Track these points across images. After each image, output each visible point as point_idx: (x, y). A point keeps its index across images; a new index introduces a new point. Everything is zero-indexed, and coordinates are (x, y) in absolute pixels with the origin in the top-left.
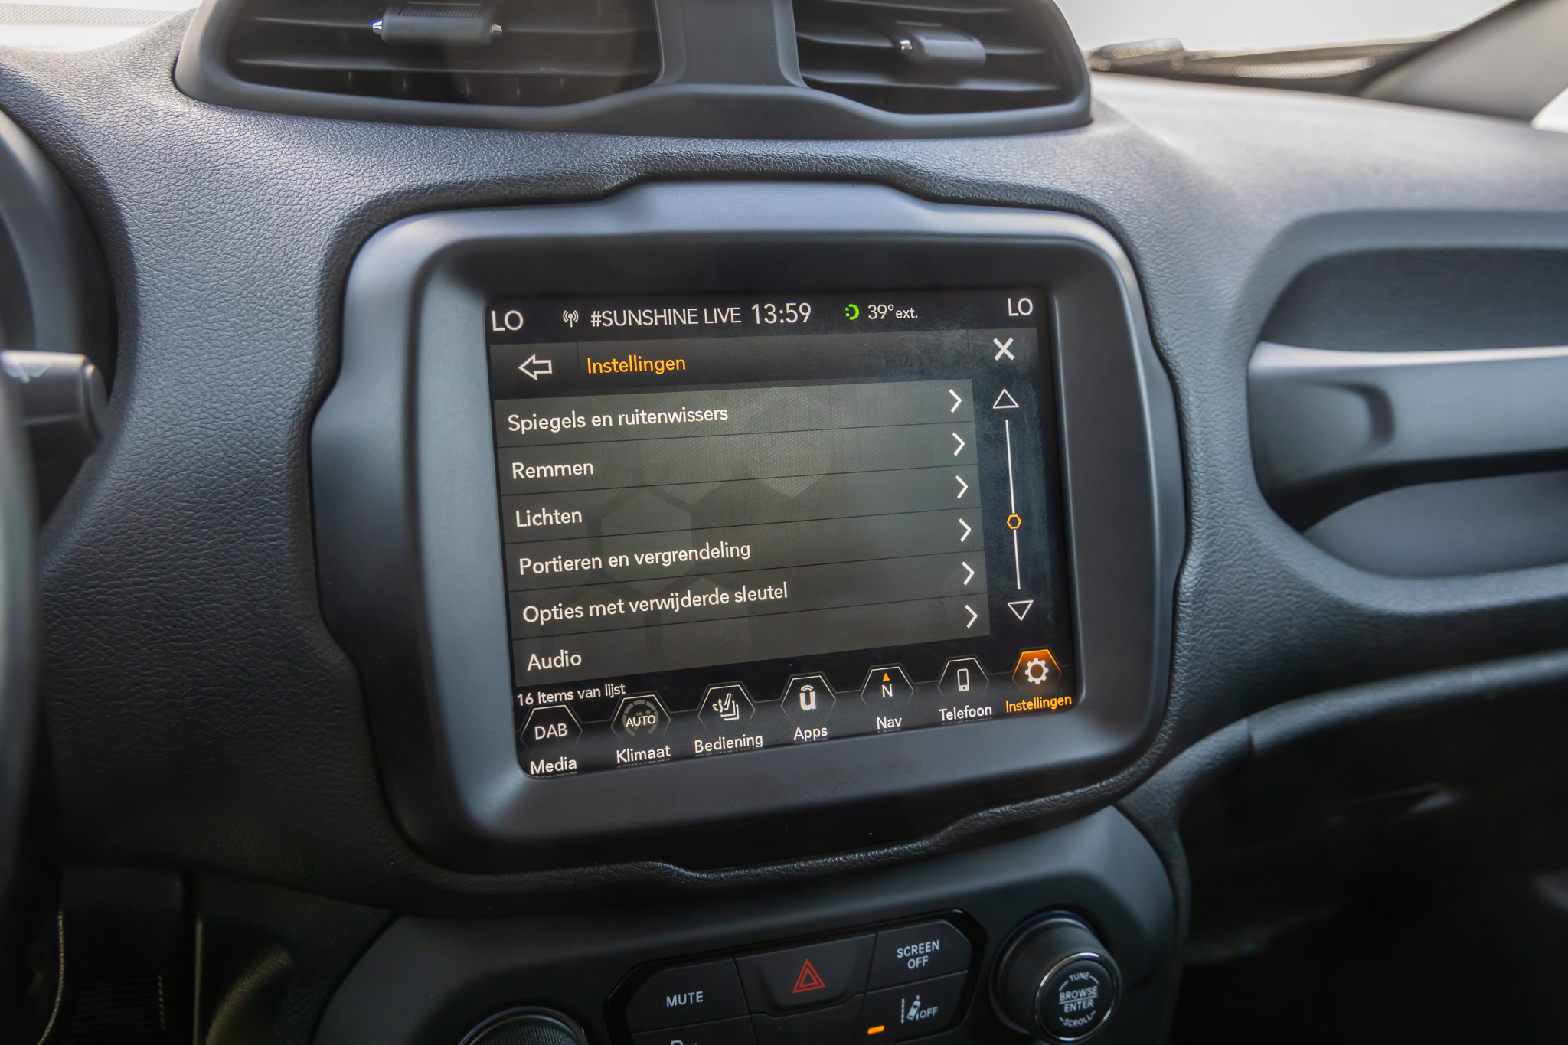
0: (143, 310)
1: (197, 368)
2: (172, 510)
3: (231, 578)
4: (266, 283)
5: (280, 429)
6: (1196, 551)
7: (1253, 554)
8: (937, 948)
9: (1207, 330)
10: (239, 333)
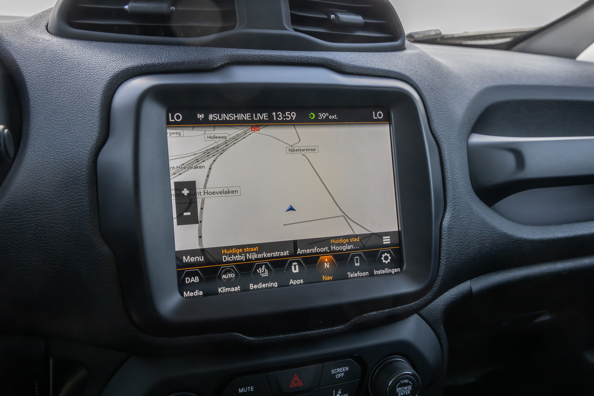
0: (32, 114)
1: (52, 136)
2: (42, 192)
3: (64, 218)
4: (80, 102)
5: (84, 159)
6: (448, 212)
7: (471, 214)
8: (348, 370)
9: (452, 126)
10: (69, 122)
